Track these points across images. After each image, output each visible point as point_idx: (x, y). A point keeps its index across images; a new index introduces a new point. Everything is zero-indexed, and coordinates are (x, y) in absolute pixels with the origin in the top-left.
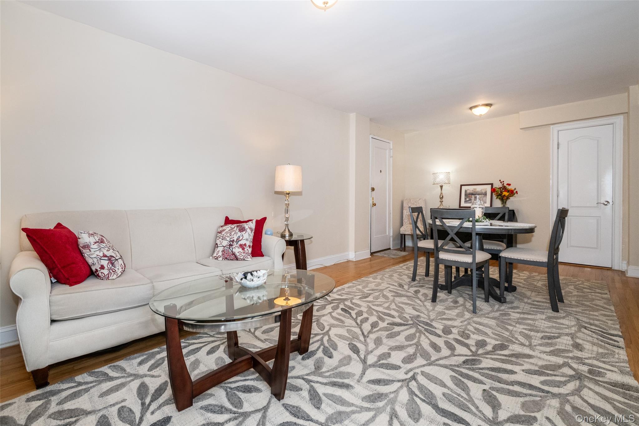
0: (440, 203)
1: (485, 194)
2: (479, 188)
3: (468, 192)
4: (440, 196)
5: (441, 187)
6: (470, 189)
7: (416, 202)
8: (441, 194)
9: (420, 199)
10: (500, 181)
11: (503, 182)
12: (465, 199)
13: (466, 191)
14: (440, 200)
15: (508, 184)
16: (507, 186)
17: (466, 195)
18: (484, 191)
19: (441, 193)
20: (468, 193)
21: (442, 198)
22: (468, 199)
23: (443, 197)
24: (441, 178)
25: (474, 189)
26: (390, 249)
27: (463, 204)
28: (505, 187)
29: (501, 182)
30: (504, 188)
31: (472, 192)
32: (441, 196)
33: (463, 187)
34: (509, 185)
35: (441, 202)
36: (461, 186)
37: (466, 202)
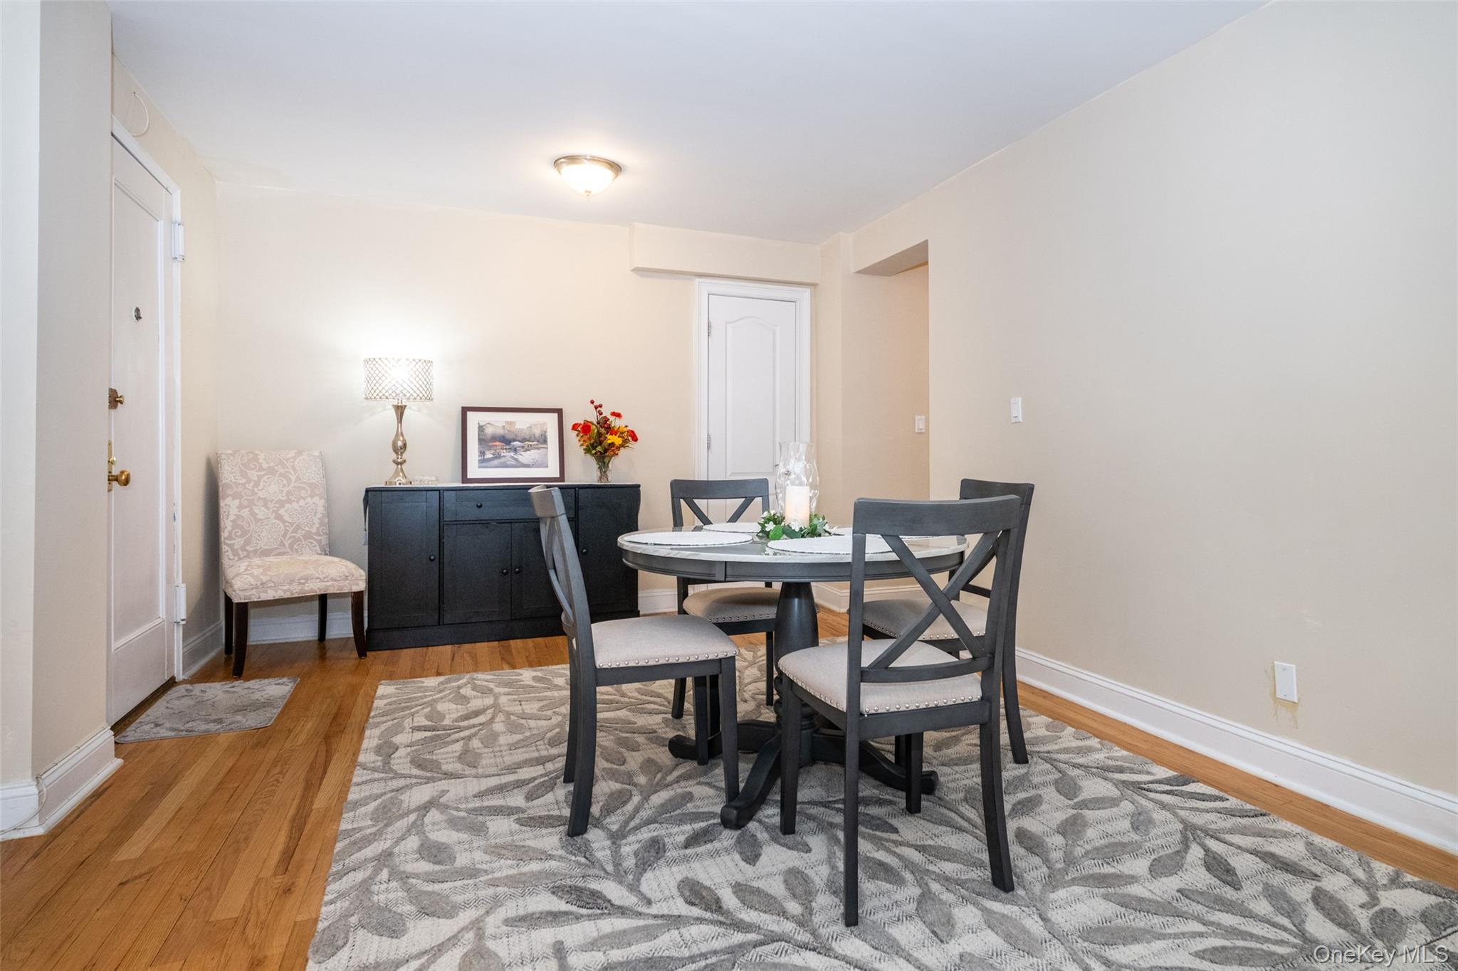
0: (395, 466)
1: (543, 440)
2: (522, 422)
3: (489, 431)
4: (394, 444)
5: (400, 410)
6: (497, 423)
7: (281, 463)
8: (397, 435)
9: (300, 453)
10: (592, 402)
11: (601, 406)
12: (482, 453)
13: (481, 429)
14: (394, 456)
15: (614, 414)
16: (612, 418)
17: (482, 441)
18: (537, 432)
19: (399, 434)
20: (489, 436)
21: (399, 449)
22: (489, 455)
23: (405, 445)
24: (399, 378)
25: (507, 423)
26: (171, 683)
27: (474, 471)
28: (606, 420)
29: (596, 408)
30: (605, 425)
31: (500, 432)
32: (400, 444)
33: (469, 414)
34: (618, 415)
35: (397, 464)
36: (465, 410)
37: (483, 462)
